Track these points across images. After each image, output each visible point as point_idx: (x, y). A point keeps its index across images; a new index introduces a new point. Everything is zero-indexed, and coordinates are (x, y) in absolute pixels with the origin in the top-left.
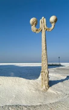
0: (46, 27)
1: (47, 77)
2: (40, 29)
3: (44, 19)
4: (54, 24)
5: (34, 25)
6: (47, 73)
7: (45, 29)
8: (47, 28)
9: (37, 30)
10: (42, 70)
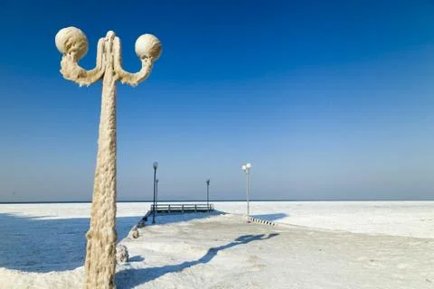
0: (118, 67)
1: (107, 254)
2: (97, 72)
3: (113, 38)
4: (149, 61)
5: (73, 53)
6: (111, 239)
7: (114, 74)
8: (123, 71)
9: (81, 76)
10: (91, 228)
